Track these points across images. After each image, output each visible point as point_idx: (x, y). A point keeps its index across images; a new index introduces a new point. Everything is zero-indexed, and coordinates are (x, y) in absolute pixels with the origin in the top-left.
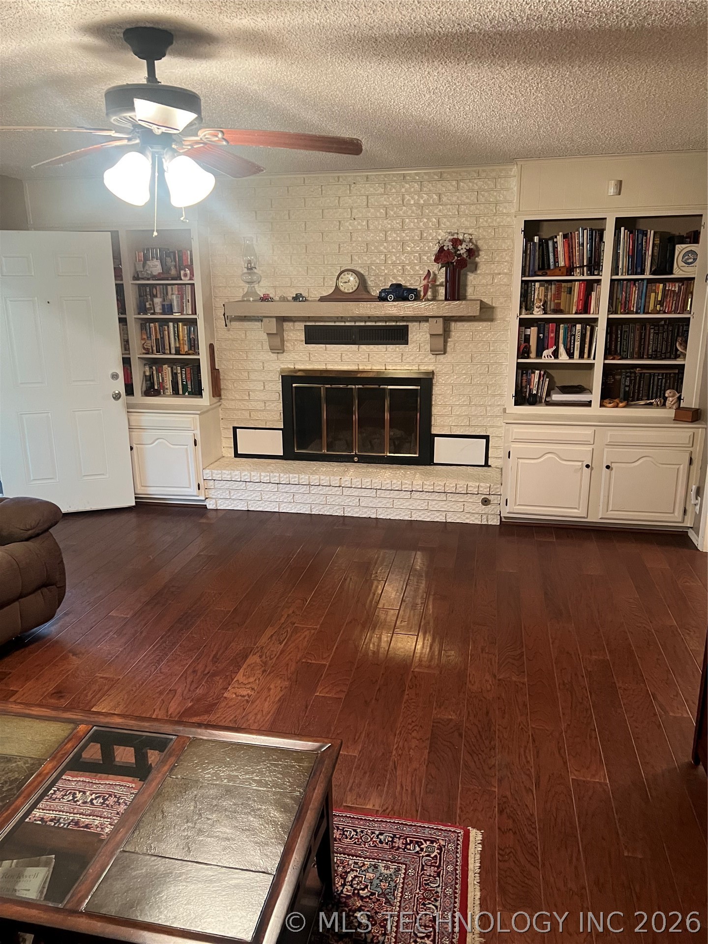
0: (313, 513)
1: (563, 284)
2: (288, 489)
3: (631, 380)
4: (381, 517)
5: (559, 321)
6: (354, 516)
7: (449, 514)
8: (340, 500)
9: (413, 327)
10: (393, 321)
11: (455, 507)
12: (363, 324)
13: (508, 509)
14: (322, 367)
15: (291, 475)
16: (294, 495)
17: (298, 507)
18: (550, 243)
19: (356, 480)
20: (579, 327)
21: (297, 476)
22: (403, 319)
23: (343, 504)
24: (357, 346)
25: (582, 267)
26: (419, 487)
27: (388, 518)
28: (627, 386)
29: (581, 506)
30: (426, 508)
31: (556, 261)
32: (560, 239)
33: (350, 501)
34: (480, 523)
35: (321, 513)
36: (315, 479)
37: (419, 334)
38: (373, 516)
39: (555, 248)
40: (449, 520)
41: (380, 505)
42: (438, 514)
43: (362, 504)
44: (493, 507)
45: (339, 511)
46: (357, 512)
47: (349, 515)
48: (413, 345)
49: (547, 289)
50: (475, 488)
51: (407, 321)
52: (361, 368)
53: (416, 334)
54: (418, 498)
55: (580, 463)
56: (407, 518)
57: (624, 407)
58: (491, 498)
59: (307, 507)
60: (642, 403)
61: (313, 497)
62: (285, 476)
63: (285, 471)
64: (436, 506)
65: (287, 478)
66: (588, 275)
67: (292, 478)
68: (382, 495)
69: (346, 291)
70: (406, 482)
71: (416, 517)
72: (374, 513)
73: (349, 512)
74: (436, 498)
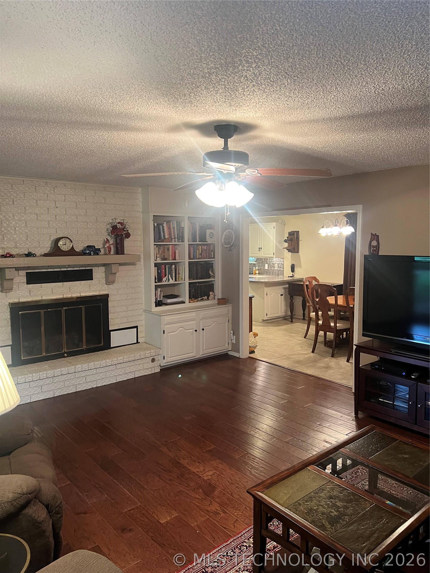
0: (55, 396)
1: (166, 246)
2: (37, 384)
3: (194, 289)
4: (99, 385)
5: (165, 264)
6: (83, 389)
7: (136, 373)
8: (74, 382)
9: (95, 270)
10: (84, 267)
11: (139, 367)
12: (65, 269)
13: (165, 361)
14: (39, 298)
15: (41, 373)
16: (42, 387)
17: (45, 394)
18: (161, 226)
19: (84, 366)
20: (173, 266)
21: (45, 372)
22: (89, 265)
23: (75, 384)
24: (62, 283)
25: (175, 238)
26: (121, 360)
27: (104, 385)
28: (193, 292)
29: (194, 351)
30: (124, 372)
31: (164, 236)
32: (165, 225)
33: (80, 381)
34: (151, 373)
35: (60, 394)
36: (58, 372)
37: (99, 273)
38: (95, 386)
39: (163, 229)
40: (136, 376)
41: (98, 378)
42: (130, 374)
43: (88, 381)
44: (156, 362)
45: (73, 389)
46: (84, 387)
47: (80, 390)
48: (96, 280)
49: (159, 248)
50: (149, 354)
51: (92, 267)
52: (65, 296)
53: (97, 274)
54: (120, 367)
55: (192, 330)
56: (114, 381)
57: (196, 302)
58: (155, 357)
59: (51, 392)
60: (200, 299)
61: (56, 385)
62: (37, 375)
63: (36, 372)
64: (129, 370)
65: (38, 375)
66: (178, 242)
67: (42, 375)
68: (100, 371)
69: (64, 250)
70: (114, 359)
71: (120, 379)
72: (95, 384)
73: (79, 388)
74: (130, 365)
